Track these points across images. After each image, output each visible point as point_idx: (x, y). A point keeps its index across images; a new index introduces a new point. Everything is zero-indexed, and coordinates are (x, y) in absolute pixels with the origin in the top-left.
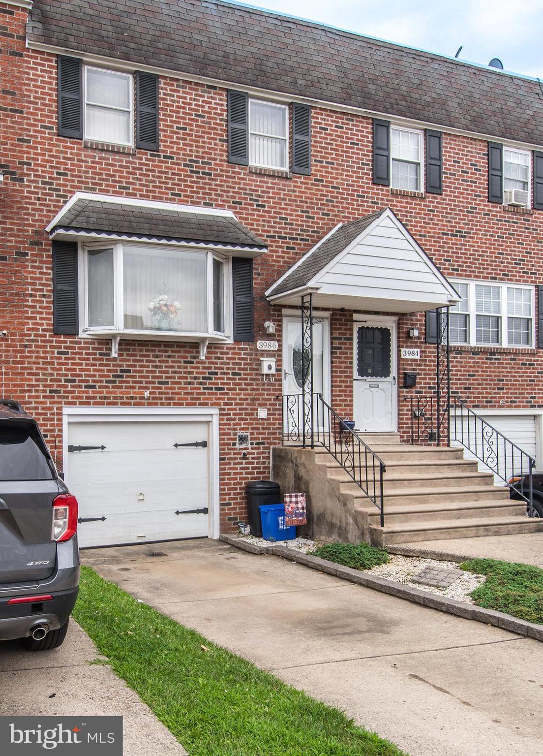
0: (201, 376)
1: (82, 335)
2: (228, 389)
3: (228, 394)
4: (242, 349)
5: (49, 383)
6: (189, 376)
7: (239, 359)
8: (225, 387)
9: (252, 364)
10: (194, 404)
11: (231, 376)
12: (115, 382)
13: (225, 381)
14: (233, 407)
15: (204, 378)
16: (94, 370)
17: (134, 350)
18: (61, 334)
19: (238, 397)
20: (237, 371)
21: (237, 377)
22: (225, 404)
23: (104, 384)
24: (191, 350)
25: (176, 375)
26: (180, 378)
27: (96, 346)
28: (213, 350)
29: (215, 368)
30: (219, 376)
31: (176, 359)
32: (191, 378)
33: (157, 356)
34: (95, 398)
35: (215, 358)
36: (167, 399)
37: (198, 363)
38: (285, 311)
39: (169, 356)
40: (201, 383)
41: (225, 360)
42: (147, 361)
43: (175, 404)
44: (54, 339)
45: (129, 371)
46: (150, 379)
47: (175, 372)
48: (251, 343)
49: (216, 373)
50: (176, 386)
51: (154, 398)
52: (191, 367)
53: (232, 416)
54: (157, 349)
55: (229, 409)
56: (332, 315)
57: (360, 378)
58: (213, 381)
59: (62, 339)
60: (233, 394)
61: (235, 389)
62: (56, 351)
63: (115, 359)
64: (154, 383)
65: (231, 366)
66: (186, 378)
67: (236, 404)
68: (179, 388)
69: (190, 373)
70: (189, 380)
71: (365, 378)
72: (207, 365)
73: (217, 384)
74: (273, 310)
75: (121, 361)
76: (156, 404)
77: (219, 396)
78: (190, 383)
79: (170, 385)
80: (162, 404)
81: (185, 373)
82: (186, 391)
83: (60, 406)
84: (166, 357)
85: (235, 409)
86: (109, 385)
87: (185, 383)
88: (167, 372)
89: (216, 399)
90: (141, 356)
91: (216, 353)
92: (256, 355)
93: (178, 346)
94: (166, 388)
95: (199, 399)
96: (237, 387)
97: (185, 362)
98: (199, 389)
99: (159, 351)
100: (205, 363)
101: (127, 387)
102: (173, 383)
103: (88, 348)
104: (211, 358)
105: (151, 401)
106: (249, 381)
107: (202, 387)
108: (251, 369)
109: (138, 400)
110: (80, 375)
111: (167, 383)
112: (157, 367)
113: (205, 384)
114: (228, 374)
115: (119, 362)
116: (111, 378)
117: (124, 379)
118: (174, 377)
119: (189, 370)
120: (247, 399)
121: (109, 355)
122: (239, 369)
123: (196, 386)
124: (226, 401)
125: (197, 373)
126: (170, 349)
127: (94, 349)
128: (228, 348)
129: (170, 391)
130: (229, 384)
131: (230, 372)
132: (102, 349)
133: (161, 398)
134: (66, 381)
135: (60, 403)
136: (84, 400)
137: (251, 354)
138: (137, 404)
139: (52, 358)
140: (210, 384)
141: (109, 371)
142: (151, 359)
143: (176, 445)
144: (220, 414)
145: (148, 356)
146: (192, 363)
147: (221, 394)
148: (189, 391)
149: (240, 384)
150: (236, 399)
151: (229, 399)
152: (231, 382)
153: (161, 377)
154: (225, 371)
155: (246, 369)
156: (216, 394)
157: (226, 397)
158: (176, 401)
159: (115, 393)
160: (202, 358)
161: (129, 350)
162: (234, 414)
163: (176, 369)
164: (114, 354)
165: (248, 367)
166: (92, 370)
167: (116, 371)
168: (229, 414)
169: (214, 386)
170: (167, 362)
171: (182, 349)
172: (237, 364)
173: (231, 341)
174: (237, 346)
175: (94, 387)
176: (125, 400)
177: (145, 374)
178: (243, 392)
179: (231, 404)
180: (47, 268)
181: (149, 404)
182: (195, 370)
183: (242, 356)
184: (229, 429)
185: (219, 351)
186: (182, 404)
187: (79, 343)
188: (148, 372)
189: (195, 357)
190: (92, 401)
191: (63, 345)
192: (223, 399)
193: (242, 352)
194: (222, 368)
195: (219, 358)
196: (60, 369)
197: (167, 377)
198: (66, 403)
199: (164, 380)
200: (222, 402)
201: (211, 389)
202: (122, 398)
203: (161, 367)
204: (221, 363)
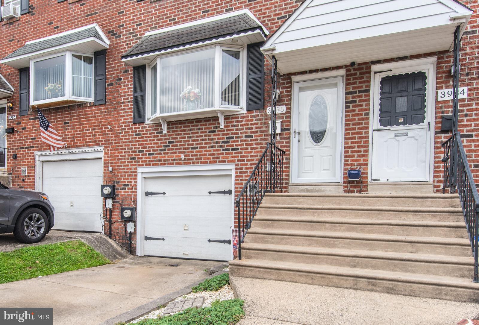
0: (221, 141)
1: (147, 122)
2: (241, 149)
3: (241, 153)
4: (254, 116)
5: (130, 153)
6: (212, 141)
7: (251, 124)
8: (239, 147)
9: (262, 127)
10: (215, 162)
11: (244, 139)
12: (165, 150)
13: (239, 143)
14: (245, 162)
15: (223, 142)
16: (154, 144)
17: (177, 128)
18: (136, 123)
19: (249, 155)
20: (249, 134)
21: (249, 139)
22: (239, 161)
23: (159, 152)
24: (214, 122)
25: (203, 142)
26: (205, 144)
27: (155, 128)
28: (230, 120)
29: (232, 134)
30: (235, 139)
31: (204, 130)
32: (214, 143)
33: (191, 130)
34: (153, 161)
35: (232, 126)
36: (196, 159)
37: (219, 131)
38: (295, 78)
39: (199, 129)
40: (221, 146)
41: (240, 127)
42: (185, 134)
43: (202, 163)
44: (133, 127)
45: (173, 142)
46: (186, 146)
47: (203, 140)
48: (261, 111)
49: (232, 138)
50: (203, 150)
51: (188, 159)
52: (214, 135)
53: (244, 170)
54: (191, 125)
55: (242, 165)
56: (347, 71)
57: (382, 128)
58: (230, 143)
59: (137, 126)
60: (245, 153)
61: (247, 149)
62: (134, 134)
63: (165, 135)
64: (188, 148)
65: (244, 130)
66: (210, 143)
67: (248, 160)
68: (205, 151)
69: (213, 139)
70: (212, 145)
71: (389, 127)
72: (226, 132)
73: (233, 146)
74: (283, 79)
75: (168, 136)
76: (189, 163)
77: (234, 155)
78: (212, 147)
79: (199, 149)
80: (193, 163)
81: (209, 139)
82: (209, 153)
83: (135, 167)
84: (196, 129)
85: (247, 164)
86: (161, 152)
87: (209, 147)
88: (197, 140)
89: (232, 157)
90: (181, 131)
91: (233, 122)
92: (266, 119)
93: (205, 121)
94: (196, 152)
95: (219, 158)
96: (249, 147)
97: (210, 132)
98: (219, 150)
99: (192, 126)
100: (224, 131)
101: (172, 153)
102: (201, 148)
103: (150, 130)
104: (228, 126)
105: (186, 161)
106: (259, 141)
107: (221, 149)
108: (261, 132)
109: (178, 161)
110: (146, 148)
111: (197, 148)
112: (190, 137)
113: (224, 146)
114: (242, 137)
115: (167, 137)
116: (163, 148)
117: (170, 148)
118: (202, 144)
119: (212, 137)
120: (257, 156)
121: (162, 132)
122: (251, 132)
123: (217, 148)
124: (240, 158)
125: (218, 139)
126: (199, 124)
127: (154, 130)
128: (242, 117)
129: (199, 154)
130: (242, 145)
131: (244, 135)
132: (158, 129)
133: (192, 159)
134: (139, 151)
135: (135, 165)
136: (148, 163)
137: (262, 119)
138: (177, 164)
139: (132, 138)
140: (227, 146)
141: (162, 143)
142: (187, 132)
143: (210, 193)
144: (236, 169)
145: (185, 130)
146: (215, 131)
147: (235, 153)
148: (212, 152)
149: (252, 144)
150: (247, 156)
151: (241, 157)
152: (244, 143)
153: (193, 144)
154: (240, 135)
155: (257, 132)
156: (232, 153)
157: (240, 155)
158: (203, 160)
159: (165, 157)
160: (222, 127)
161: (173, 128)
162: (246, 168)
163: (203, 138)
164: (165, 132)
165: (259, 130)
166: (153, 143)
167: (166, 143)
168: (242, 169)
169: (230, 148)
170: (197, 133)
171: (208, 123)
172: (249, 128)
173: (244, 111)
174: (249, 115)
175: (153, 154)
176: (170, 162)
177: (183, 143)
178: (253, 150)
179: (243, 161)
180: (131, 85)
181: (185, 163)
182: (216, 137)
183: (254, 122)
184: (242, 180)
185: (235, 120)
186: (206, 162)
187: (146, 127)
188: (185, 141)
189: (217, 127)
190: (152, 163)
191: (138, 130)
192: (237, 157)
193: (254, 119)
194: (238, 133)
195: (235, 126)
196: (136, 145)
197: (197, 144)
198: (139, 165)
199: (195, 146)
200: (236, 159)
201: (228, 149)
202: (168, 160)
203: (193, 137)
204: (237, 130)
